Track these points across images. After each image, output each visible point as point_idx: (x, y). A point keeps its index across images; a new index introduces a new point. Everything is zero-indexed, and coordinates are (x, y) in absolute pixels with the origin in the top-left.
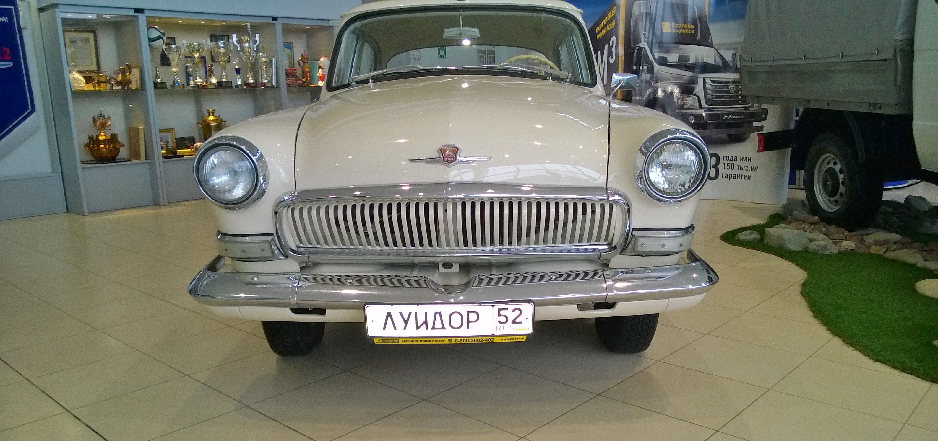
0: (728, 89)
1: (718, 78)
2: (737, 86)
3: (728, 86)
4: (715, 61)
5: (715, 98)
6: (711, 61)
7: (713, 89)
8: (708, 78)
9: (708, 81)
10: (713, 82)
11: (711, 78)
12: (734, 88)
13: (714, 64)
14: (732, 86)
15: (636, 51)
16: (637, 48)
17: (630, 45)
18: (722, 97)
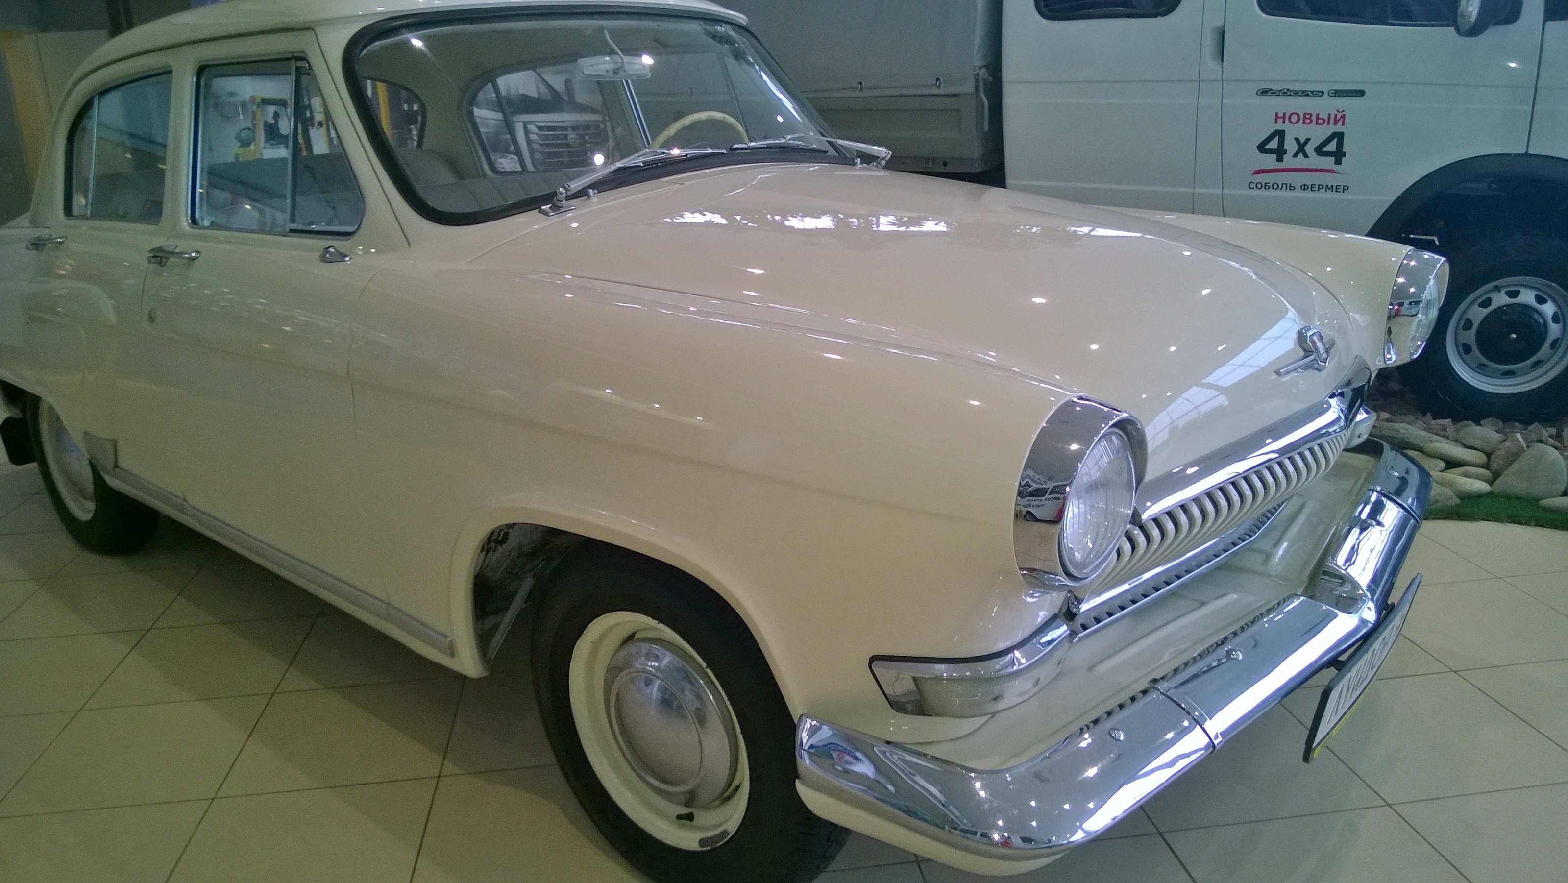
0: (567, 141)
1: (547, 122)
2: (582, 137)
3: (566, 135)
4: (539, 93)
5: (549, 158)
6: (532, 92)
7: (542, 142)
8: (532, 122)
9: (532, 128)
10: (540, 128)
11: (536, 121)
12: (576, 139)
13: (536, 96)
14: (572, 136)
18: (560, 154)
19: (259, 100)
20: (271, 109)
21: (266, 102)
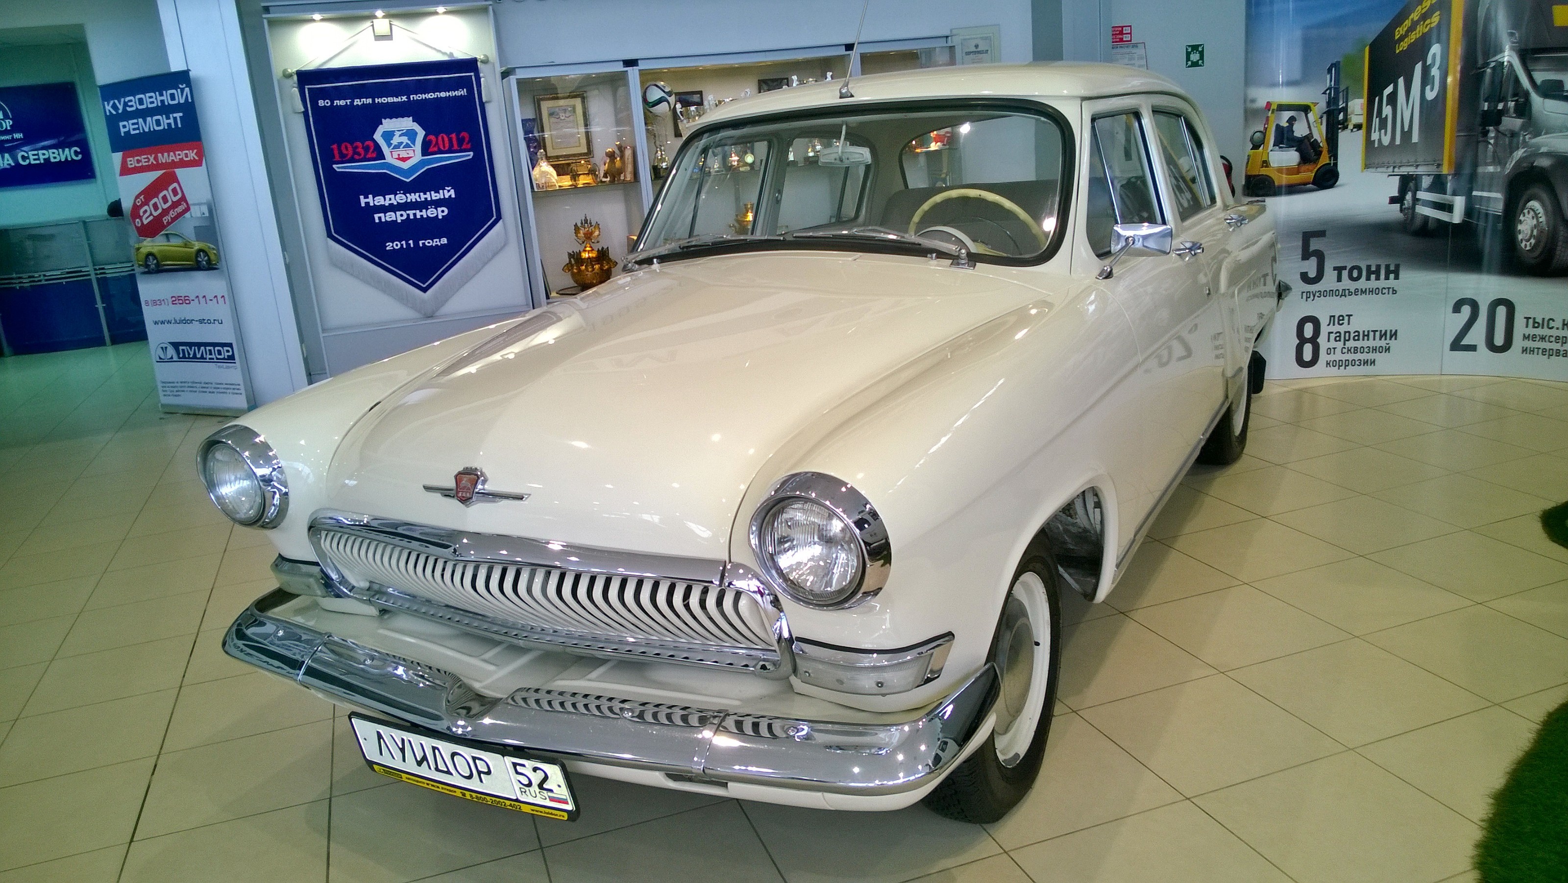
15: (1489, 70)
16: (1493, 64)
17: (1476, 62)
19: (1274, 107)
20: (1287, 115)
21: (1282, 108)
